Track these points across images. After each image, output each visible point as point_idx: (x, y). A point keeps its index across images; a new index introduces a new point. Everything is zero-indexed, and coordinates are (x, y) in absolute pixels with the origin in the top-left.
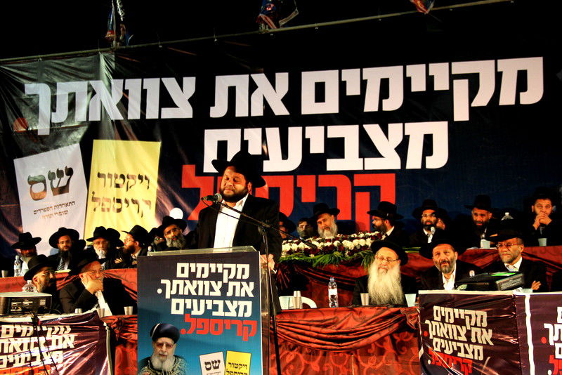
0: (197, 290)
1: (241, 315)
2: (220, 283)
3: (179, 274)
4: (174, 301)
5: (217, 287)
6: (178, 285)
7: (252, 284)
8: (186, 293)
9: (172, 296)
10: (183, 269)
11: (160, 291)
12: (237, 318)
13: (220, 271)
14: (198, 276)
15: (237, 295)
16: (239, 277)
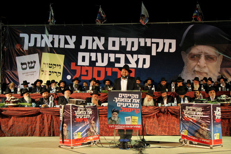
0: (124, 101)
1: (136, 107)
2: (130, 99)
3: (119, 96)
4: (118, 103)
5: (130, 100)
6: (119, 99)
7: (139, 100)
8: (121, 101)
9: (117, 102)
10: (121, 95)
11: (114, 100)
12: (135, 108)
13: (131, 96)
14: (125, 97)
15: (135, 102)
16: (136, 98)
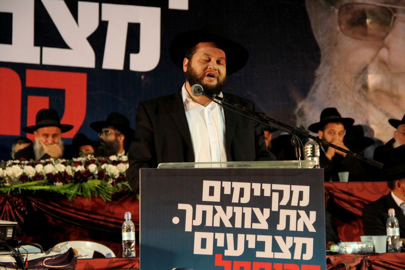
0: (232, 220)
1: (297, 256)
2: (267, 212)
3: (206, 197)
4: (198, 236)
5: (263, 216)
6: (204, 213)
7: (313, 214)
8: (217, 224)
9: (195, 228)
10: (212, 189)
11: (176, 220)
12: (292, 261)
13: (267, 193)
14: (235, 199)
15: (292, 228)
16: (294, 203)
